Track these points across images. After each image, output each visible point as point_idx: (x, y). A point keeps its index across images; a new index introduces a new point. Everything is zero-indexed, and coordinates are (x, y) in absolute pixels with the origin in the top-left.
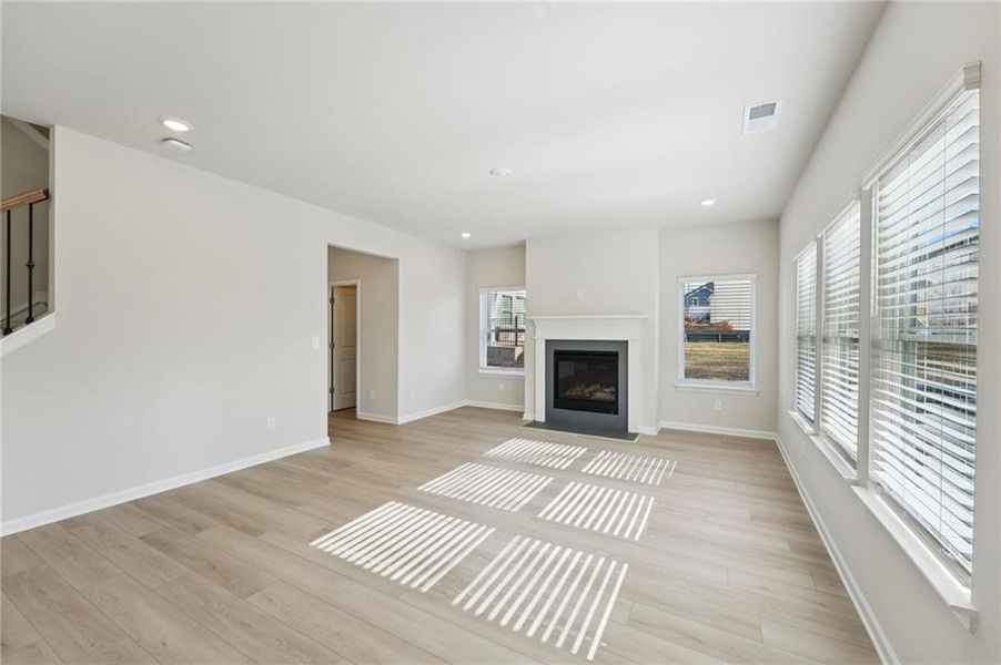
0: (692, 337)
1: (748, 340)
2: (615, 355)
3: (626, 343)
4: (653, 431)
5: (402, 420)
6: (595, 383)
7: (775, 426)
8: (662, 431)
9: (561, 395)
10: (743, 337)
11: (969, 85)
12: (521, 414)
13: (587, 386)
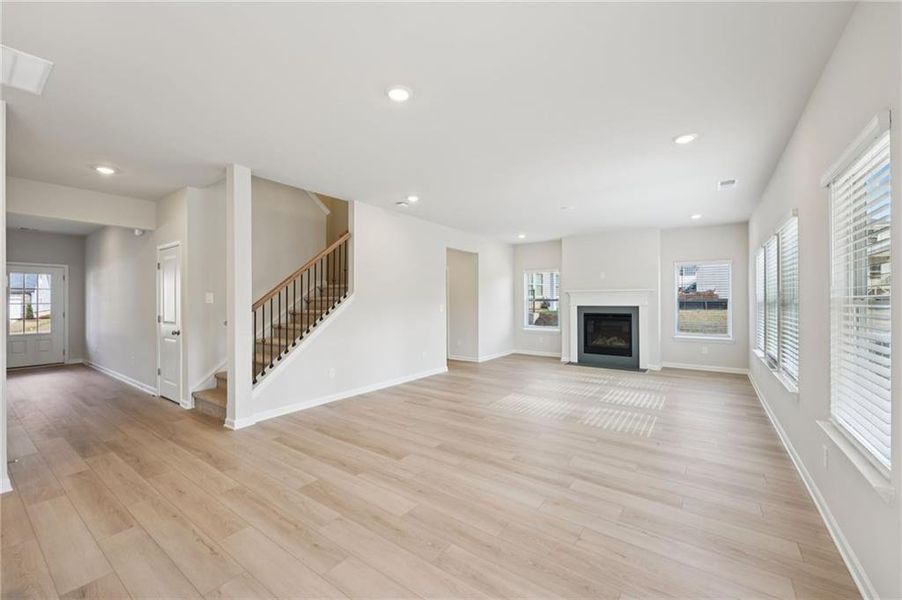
0: (683, 305)
1: (725, 307)
2: (630, 316)
3: (637, 308)
4: (657, 368)
5: (481, 359)
6: (614, 336)
7: (747, 364)
8: (664, 369)
9: (588, 344)
10: (722, 305)
11: (794, 215)
12: (559, 359)
13: (608, 338)
